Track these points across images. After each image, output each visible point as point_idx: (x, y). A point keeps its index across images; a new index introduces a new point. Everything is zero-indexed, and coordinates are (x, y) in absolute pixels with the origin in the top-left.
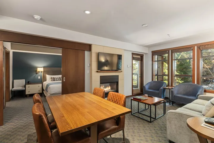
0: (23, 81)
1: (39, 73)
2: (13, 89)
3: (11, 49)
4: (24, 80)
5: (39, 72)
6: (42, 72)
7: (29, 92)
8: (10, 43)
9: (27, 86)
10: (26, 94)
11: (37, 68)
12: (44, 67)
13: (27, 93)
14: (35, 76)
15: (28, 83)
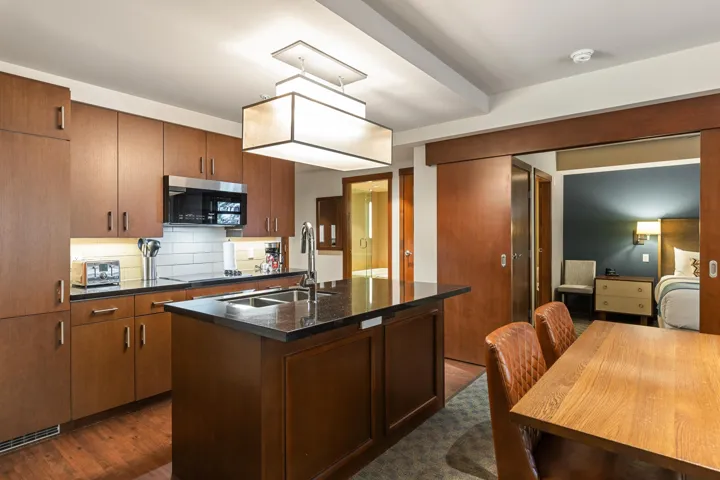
0: (590, 267)
1: (645, 242)
2: (563, 286)
3: (559, 168)
4: (595, 263)
5: (645, 235)
6: (657, 236)
7: (605, 303)
8: (554, 153)
9: (600, 283)
10: (597, 309)
11: (634, 222)
12: (663, 220)
13: (599, 307)
14: (629, 253)
15: (606, 273)
